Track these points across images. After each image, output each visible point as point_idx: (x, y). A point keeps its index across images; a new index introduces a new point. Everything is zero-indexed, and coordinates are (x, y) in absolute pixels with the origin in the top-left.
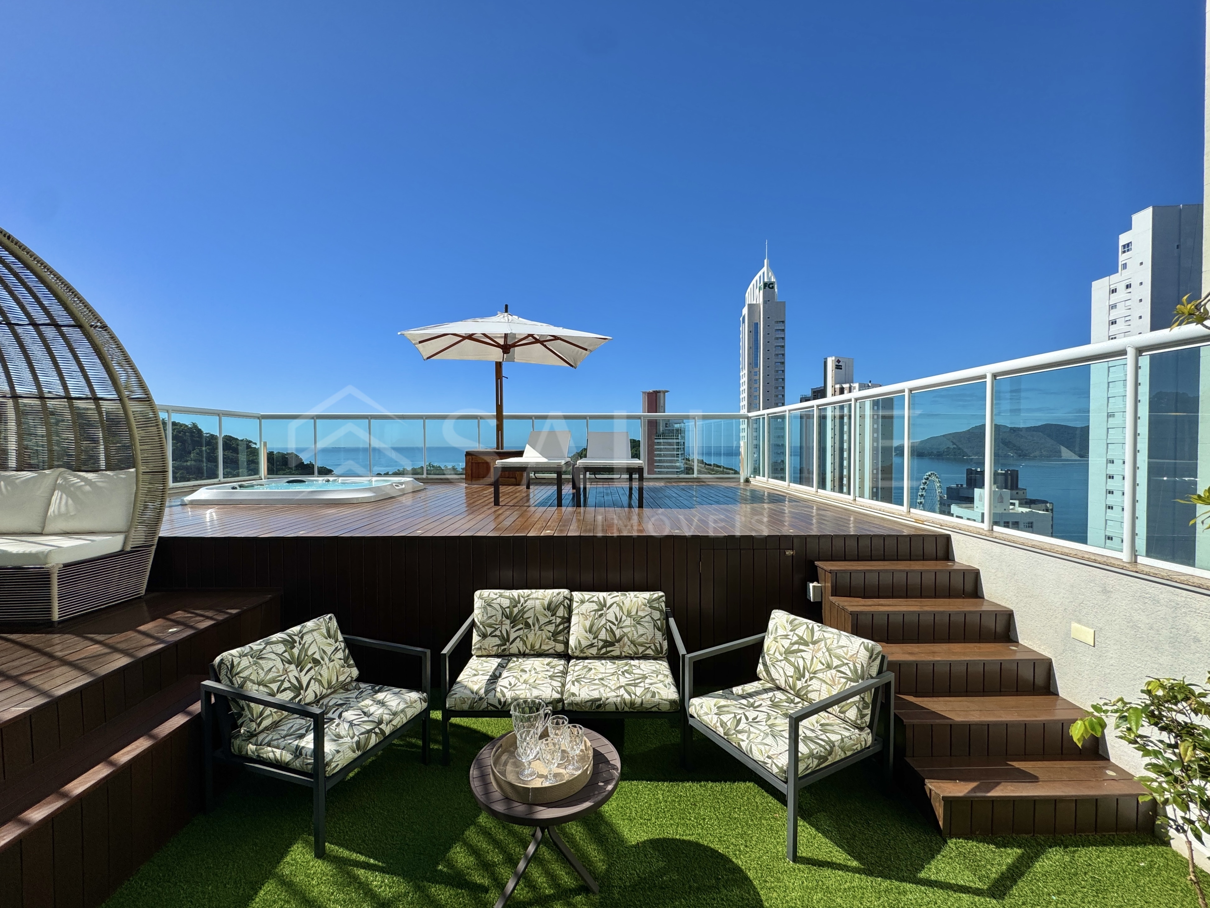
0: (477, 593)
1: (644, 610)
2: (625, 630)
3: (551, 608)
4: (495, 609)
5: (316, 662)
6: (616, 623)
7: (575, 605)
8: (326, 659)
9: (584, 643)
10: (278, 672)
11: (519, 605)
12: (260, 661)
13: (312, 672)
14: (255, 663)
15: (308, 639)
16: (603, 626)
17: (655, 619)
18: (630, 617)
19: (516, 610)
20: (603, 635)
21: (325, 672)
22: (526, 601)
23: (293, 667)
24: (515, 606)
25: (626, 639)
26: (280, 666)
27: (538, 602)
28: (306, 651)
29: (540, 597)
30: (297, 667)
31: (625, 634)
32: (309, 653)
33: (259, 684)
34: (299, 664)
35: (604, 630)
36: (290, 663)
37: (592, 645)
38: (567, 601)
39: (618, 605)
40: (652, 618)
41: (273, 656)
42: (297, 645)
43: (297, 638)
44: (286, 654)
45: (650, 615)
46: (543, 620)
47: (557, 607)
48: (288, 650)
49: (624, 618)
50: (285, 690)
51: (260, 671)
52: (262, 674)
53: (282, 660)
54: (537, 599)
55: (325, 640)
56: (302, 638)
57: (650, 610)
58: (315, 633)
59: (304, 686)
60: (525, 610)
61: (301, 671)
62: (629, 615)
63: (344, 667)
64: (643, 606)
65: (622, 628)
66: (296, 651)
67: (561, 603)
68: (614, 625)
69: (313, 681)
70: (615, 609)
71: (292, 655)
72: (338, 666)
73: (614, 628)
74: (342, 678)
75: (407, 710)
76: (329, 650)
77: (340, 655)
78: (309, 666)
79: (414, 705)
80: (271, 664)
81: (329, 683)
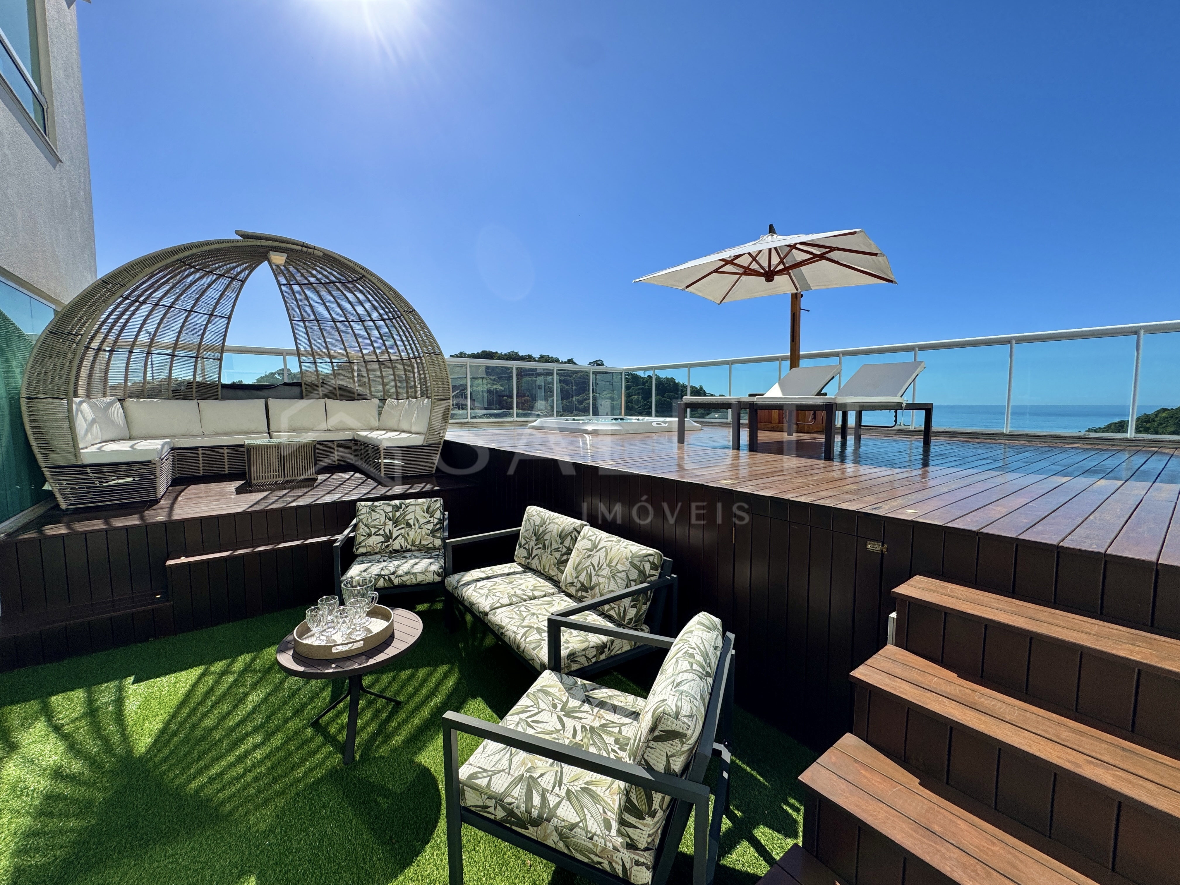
0: (528, 508)
1: (623, 564)
2: (601, 580)
3: (562, 536)
4: (530, 524)
5: (408, 525)
6: (597, 569)
7: (579, 538)
8: (417, 526)
9: (569, 580)
10: (380, 522)
11: (544, 526)
12: (373, 513)
13: (403, 531)
14: (369, 513)
15: (410, 509)
16: (586, 567)
17: (631, 578)
18: (609, 567)
19: (541, 529)
20: (583, 577)
21: (412, 534)
22: (549, 523)
23: (391, 523)
24: (542, 526)
25: (597, 589)
26: (383, 520)
27: (556, 526)
28: (405, 516)
29: (559, 523)
30: (393, 524)
31: (598, 584)
32: (406, 518)
33: (366, 526)
34: (396, 523)
35: (585, 571)
36: (390, 520)
37: (572, 584)
38: (575, 533)
39: (606, 551)
40: (628, 576)
41: (382, 512)
42: (401, 510)
43: (403, 506)
44: (390, 514)
45: (627, 571)
46: (555, 546)
47: (566, 536)
48: (394, 512)
49: (605, 566)
50: (379, 535)
51: (370, 518)
52: (370, 520)
53: (386, 516)
54: (557, 524)
55: (422, 513)
56: (407, 507)
57: (629, 566)
58: (417, 507)
59: (394, 538)
60: (547, 531)
61: (395, 527)
62: (609, 565)
63: (429, 535)
64: (625, 560)
65: (598, 575)
66: (398, 514)
67: (569, 534)
68: (595, 570)
69: (401, 537)
70: (602, 553)
71: (394, 516)
72: (424, 534)
73: (593, 573)
74: (424, 543)
75: (418, 574)
76: (422, 521)
77: (430, 526)
78: (403, 526)
79: (426, 573)
80: (378, 516)
81: (413, 542)
